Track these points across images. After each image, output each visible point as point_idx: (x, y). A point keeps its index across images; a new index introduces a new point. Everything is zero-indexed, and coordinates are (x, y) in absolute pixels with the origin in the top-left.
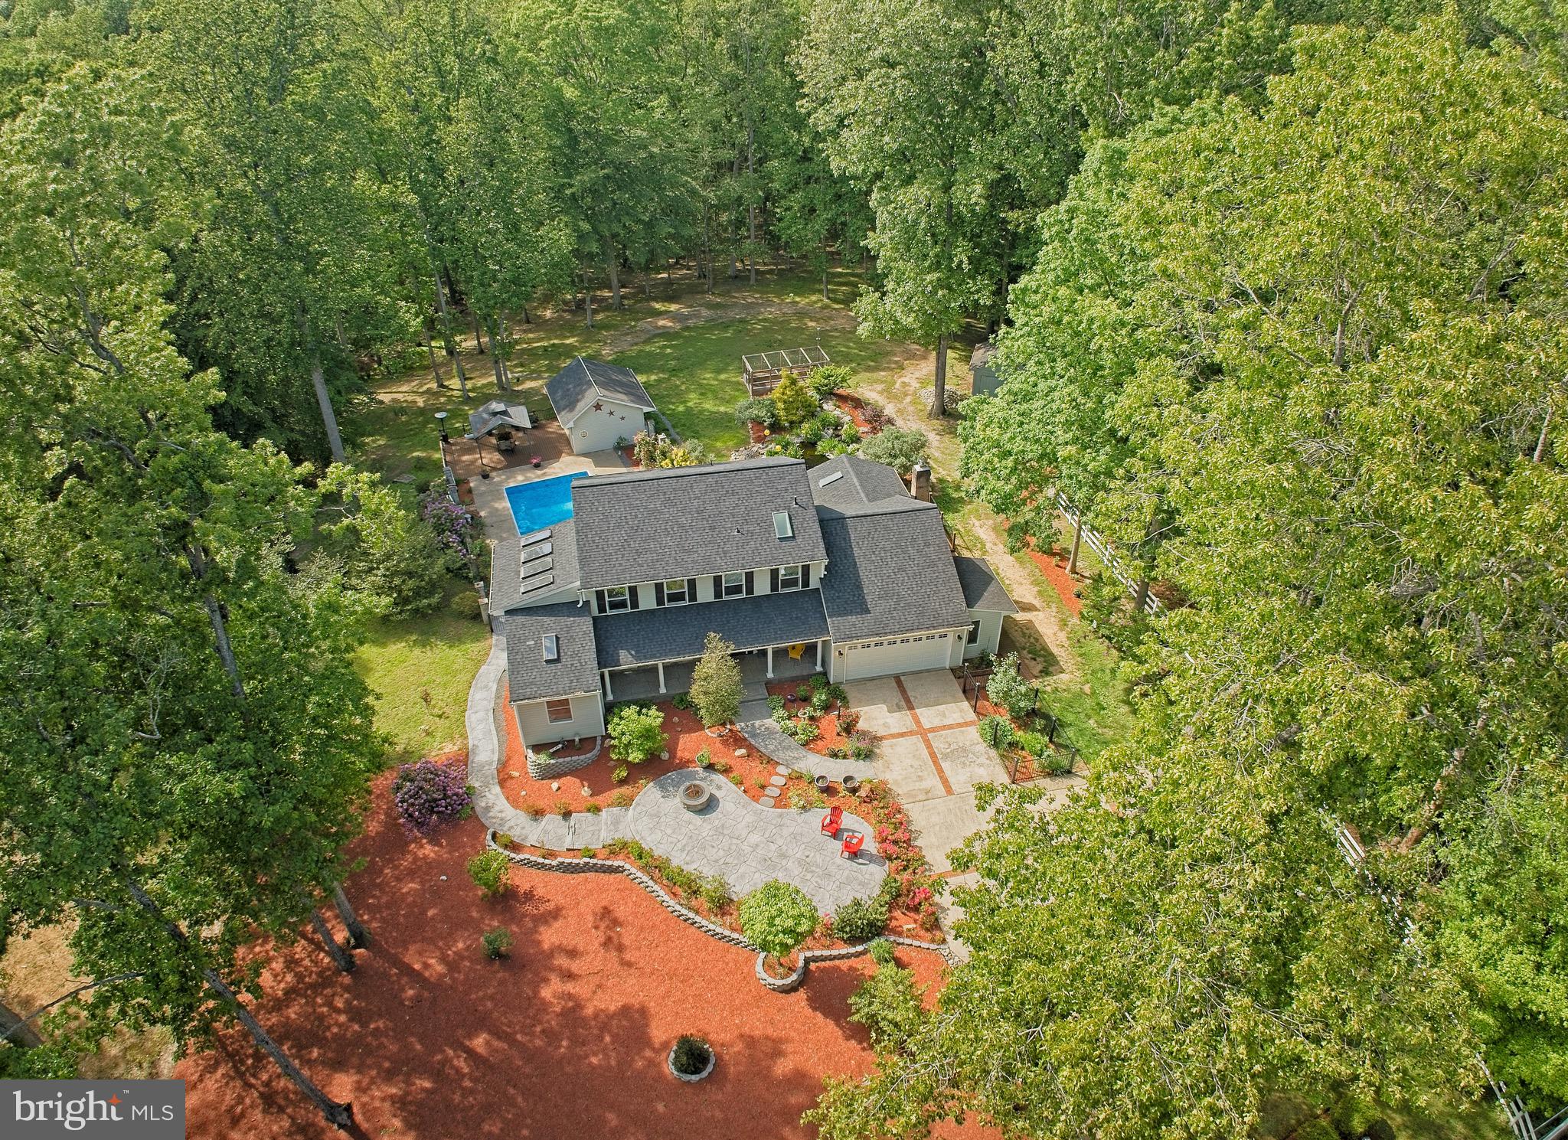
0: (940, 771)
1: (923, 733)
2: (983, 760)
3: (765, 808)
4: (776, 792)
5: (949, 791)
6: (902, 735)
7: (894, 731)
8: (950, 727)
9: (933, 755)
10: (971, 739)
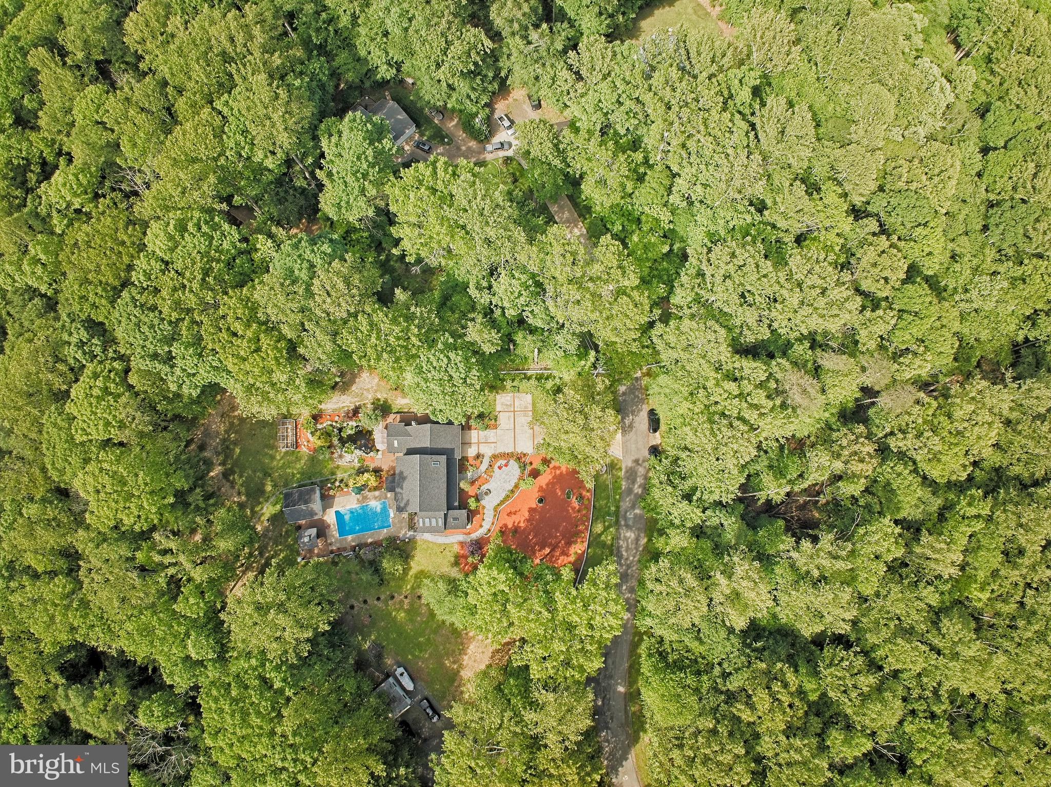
0: (490, 443)
1: (478, 442)
3: (492, 480)
4: (489, 476)
5: (496, 442)
6: (479, 447)
7: (477, 448)
8: (479, 437)
9: (485, 443)
10: (483, 433)
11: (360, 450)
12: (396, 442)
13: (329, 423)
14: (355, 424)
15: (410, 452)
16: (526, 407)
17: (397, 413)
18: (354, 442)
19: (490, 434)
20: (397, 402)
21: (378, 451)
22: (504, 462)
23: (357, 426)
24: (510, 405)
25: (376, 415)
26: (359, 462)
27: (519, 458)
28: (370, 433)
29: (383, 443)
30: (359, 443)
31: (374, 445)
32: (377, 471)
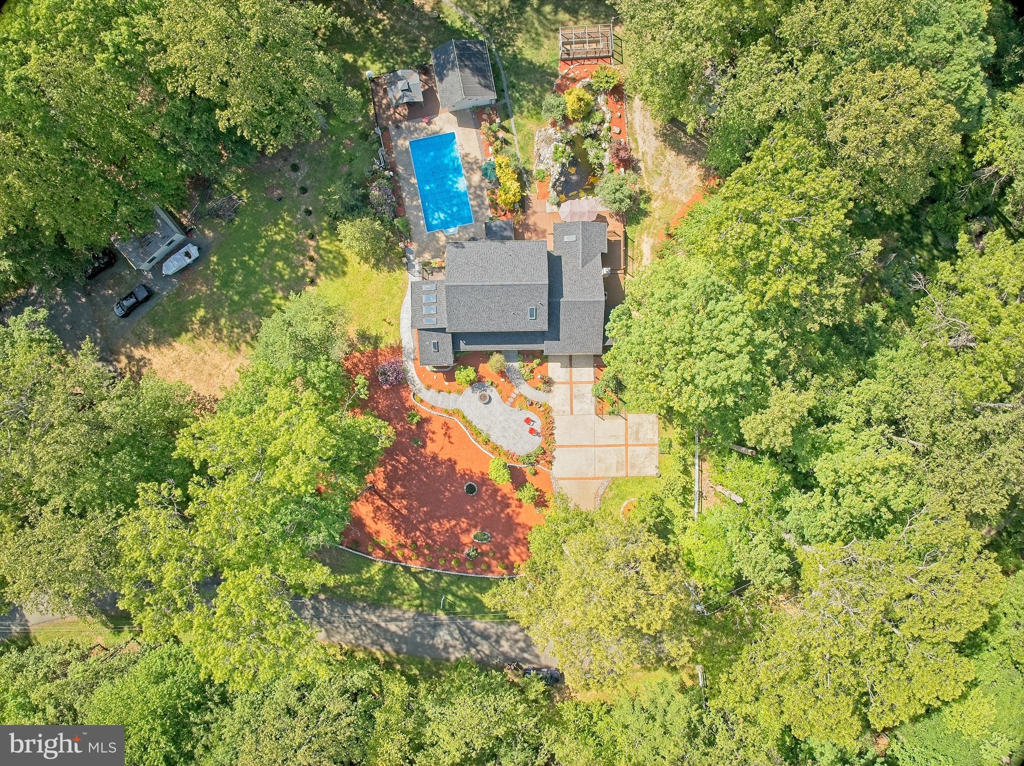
0: (572, 403)
1: (571, 383)
2: (589, 401)
3: (506, 406)
4: (512, 400)
5: (572, 413)
6: (563, 383)
7: (561, 380)
8: (582, 383)
9: (571, 395)
10: (588, 390)
11: (561, 174)
12: (573, 238)
13: (608, 117)
14: (606, 162)
15: (554, 264)
16: (633, 466)
17: (626, 238)
18: (574, 162)
19: (588, 404)
20: (645, 237)
21: (559, 204)
22: (537, 426)
23: (601, 166)
24: (637, 439)
25: (621, 201)
26: (539, 172)
27: (545, 455)
28: (590, 190)
29: (572, 214)
30: (573, 170)
31: (568, 198)
32: (523, 204)
